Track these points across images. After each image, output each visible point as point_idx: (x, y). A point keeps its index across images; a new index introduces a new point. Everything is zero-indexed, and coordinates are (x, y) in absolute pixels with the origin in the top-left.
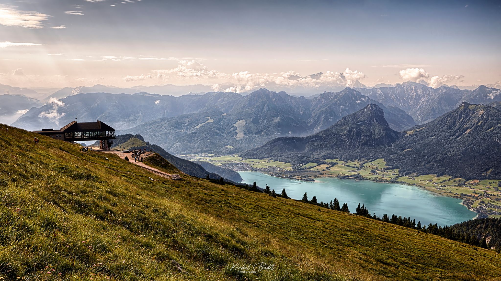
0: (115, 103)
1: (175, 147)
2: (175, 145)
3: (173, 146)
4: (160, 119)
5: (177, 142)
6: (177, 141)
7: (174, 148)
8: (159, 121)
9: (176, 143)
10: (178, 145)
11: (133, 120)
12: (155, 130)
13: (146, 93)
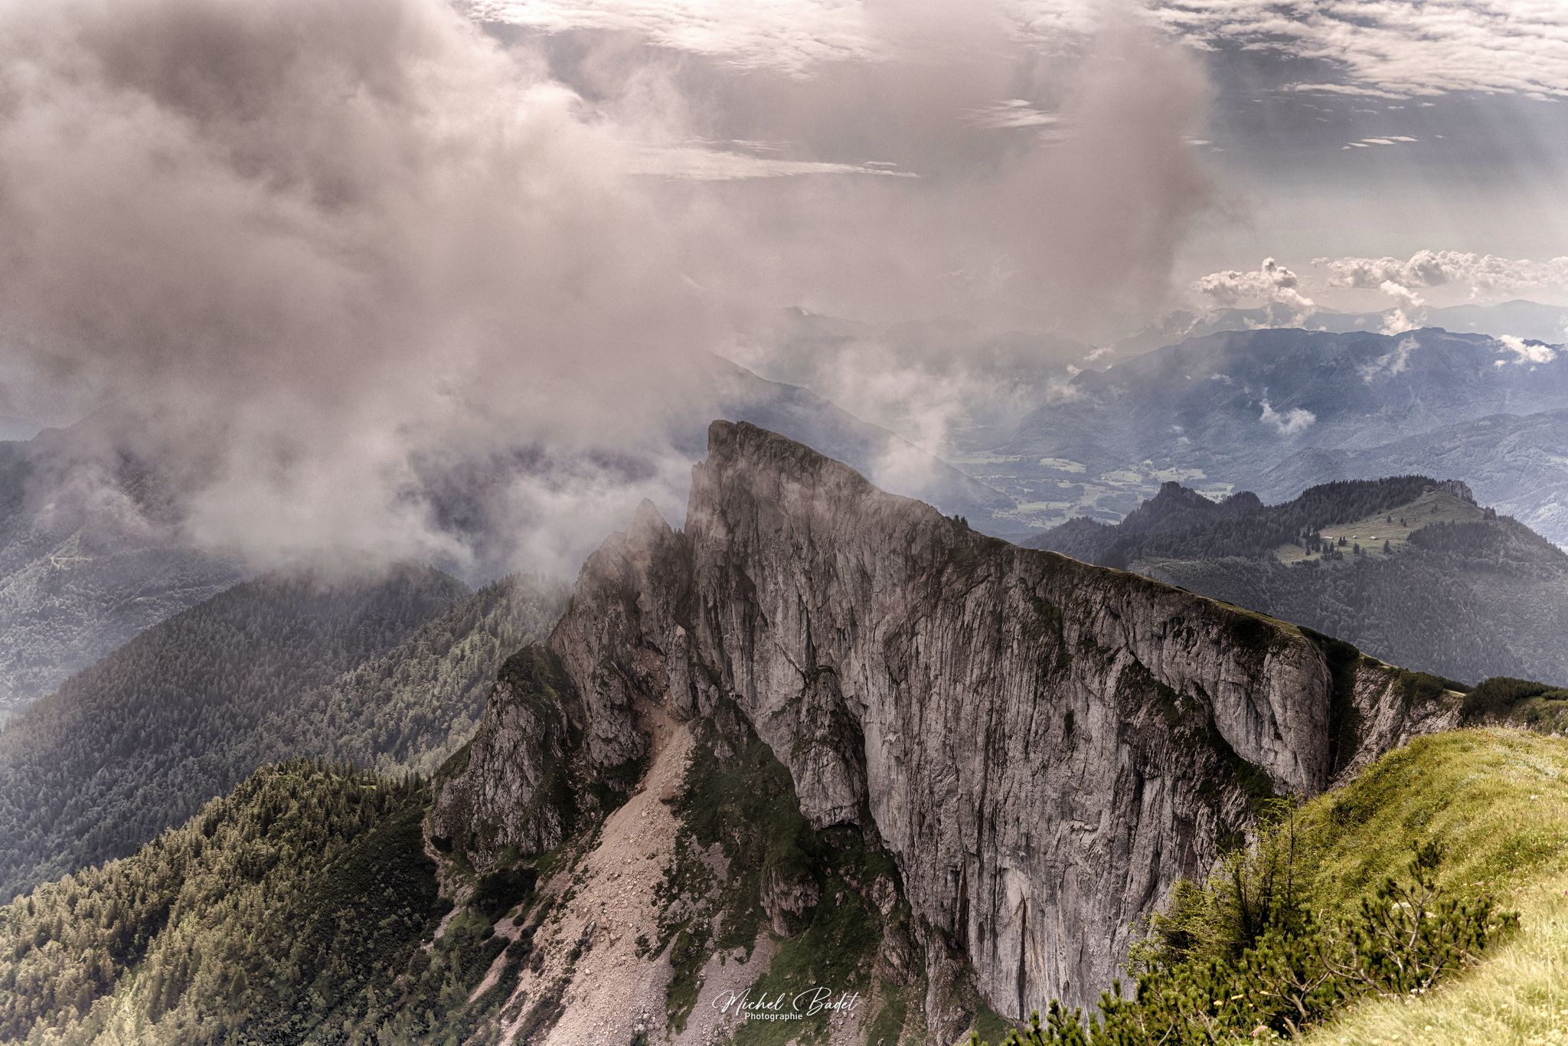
0: (1334, 363)
1: (1542, 517)
2: (1542, 510)
3: (1532, 516)
4: (1491, 418)
5: (1549, 502)
6: (1552, 496)
7: (1539, 520)
8: (1485, 427)
9: (1545, 505)
10: (1555, 512)
11: (1390, 419)
12: (1471, 456)
13: (1442, 331)
